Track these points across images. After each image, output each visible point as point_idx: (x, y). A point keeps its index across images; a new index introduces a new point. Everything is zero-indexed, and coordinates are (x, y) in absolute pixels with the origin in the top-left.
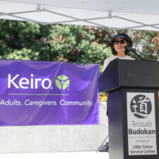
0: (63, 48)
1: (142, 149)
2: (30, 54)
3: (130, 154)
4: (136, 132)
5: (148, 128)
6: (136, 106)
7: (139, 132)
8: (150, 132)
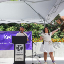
0: (25, 26)
1: (19, 59)
2: (14, 28)
3: (16, 60)
4: (18, 55)
5: (21, 54)
6: (18, 48)
7: (19, 55)
8: (22, 55)
